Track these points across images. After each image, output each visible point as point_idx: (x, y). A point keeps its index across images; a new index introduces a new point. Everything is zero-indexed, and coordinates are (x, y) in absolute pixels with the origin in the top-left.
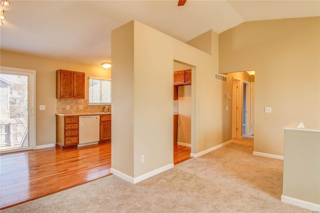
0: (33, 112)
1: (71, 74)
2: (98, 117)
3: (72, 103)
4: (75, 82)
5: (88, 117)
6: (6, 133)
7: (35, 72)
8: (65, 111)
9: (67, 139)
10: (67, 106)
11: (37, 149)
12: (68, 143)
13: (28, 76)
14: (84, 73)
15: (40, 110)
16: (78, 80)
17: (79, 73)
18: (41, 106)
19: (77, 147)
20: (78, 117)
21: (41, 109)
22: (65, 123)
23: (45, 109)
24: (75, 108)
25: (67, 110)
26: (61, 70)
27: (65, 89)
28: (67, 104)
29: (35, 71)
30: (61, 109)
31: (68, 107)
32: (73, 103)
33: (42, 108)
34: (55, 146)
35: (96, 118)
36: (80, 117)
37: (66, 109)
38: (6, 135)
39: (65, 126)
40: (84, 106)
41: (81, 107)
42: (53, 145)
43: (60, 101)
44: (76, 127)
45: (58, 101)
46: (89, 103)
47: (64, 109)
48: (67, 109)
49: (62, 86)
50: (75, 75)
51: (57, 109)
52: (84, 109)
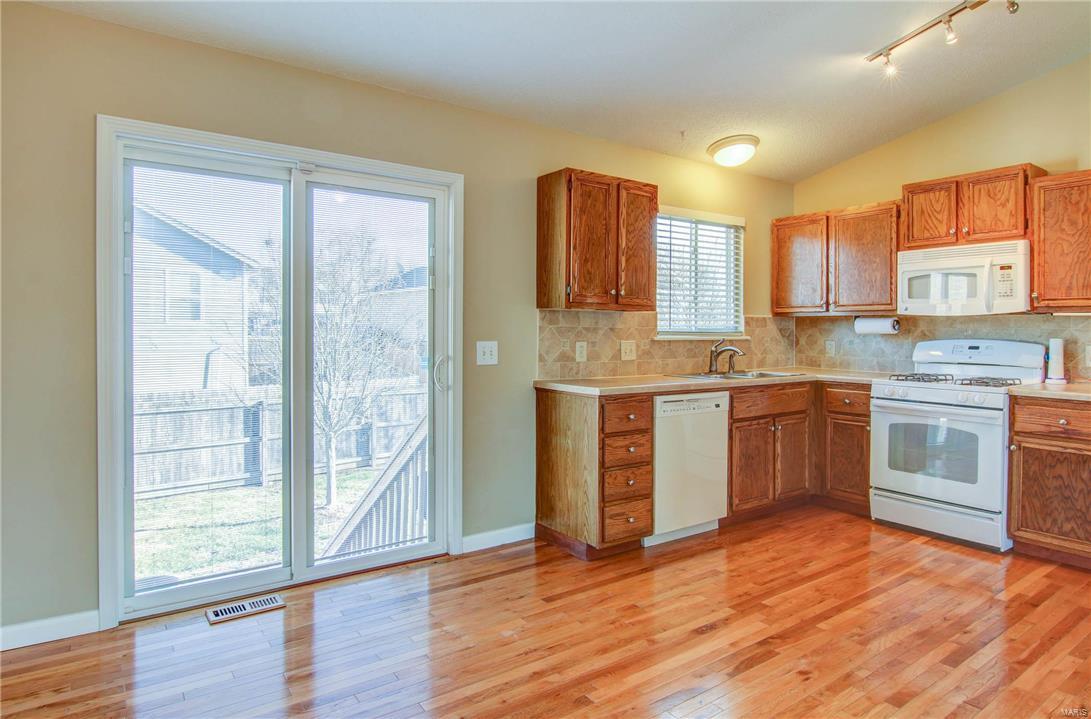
0: (452, 373)
1: (607, 191)
2: (724, 398)
3: (596, 330)
4: (623, 231)
5: (688, 400)
6: (248, 440)
7: (458, 181)
8: (571, 369)
9: (610, 510)
10: (578, 344)
11: (465, 551)
12: (615, 529)
13: (433, 201)
14: (655, 187)
15: (479, 363)
16: (632, 220)
17: (639, 184)
18: (480, 345)
19: (641, 547)
20: (650, 400)
21: (481, 360)
23: (494, 361)
24: (606, 354)
25: (578, 363)
26: (569, 172)
27: (586, 261)
28: (579, 336)
29: (462, 176)
30: (555, 361)
31: (581, 352)
32: (601, 332)
33: (487, 353)
34: (531, 534)
35: (718, 406)
36: (658, 400)
37: (574, 359)
38: (246, 445)
39: (602, 448)
40: (638, 346)
41: (629, 350)
42: (524, 531)
43: (551, 322)
44: (643, 452)
45: (543, 319)
46: (659, 328)
48: (578, 360)
49: (575, 248)
50: (624, 193)
51: (541, 359)
52: (639, 357)
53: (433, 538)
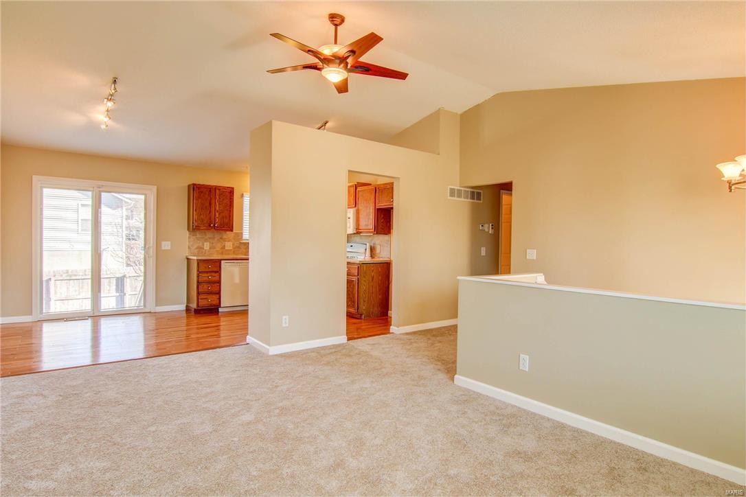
0: (152, 252)
1: (210, 191)
3: (214, 238)
4: (217, 204)
5: (237, 262)
6: (118, 294)
7: (155, 188)
8: (202, 252)
9: (201, 297)
10: (205, 243)
11: (157, 311)
12: (203, 303)
13: (145, 195)
14: (233, 188)
16: (221, 200)
17: (224, 188)
18: (163, 243)
19: (218, 312)
20: (219, 261)
21: (163, 248)
22: (198, 270)
23: (169, 248)
24: (219, 247)
25: (206, 250)
26: (194, 185)
27: (201, 214)
28: (206, 240)
29: (156, 187)
30: (195, 249)
31: (207, 246)
32: (216, 239)
33: (166, 245)
34: (185, 309)
36: (222, 262)
37: (203, 248)
38: (117, 297)
39: (198, 276)
40: (233, 244)
41: (229, 246)
42: (183, 307)
43: (193, 235)
44: (216, 278)
45: (190, 234)
46: (244, 238)
47: (200, 248)
48: (205, 248)
49: (196, 210)
50: (217, 191)
51: (189, 248)
52: (234, 248)
53: (145, 306)
